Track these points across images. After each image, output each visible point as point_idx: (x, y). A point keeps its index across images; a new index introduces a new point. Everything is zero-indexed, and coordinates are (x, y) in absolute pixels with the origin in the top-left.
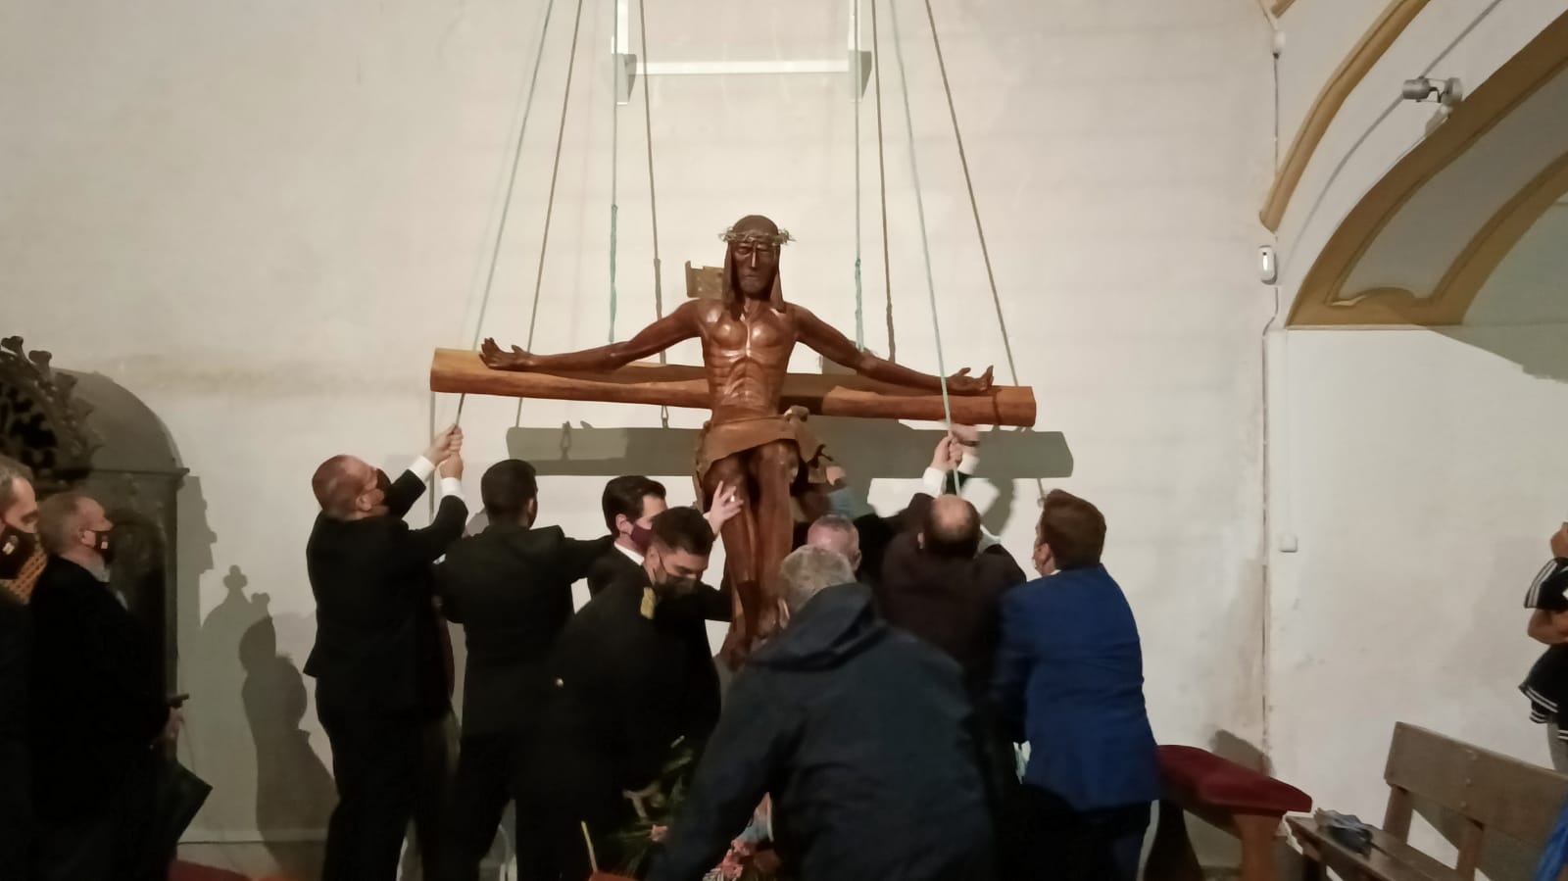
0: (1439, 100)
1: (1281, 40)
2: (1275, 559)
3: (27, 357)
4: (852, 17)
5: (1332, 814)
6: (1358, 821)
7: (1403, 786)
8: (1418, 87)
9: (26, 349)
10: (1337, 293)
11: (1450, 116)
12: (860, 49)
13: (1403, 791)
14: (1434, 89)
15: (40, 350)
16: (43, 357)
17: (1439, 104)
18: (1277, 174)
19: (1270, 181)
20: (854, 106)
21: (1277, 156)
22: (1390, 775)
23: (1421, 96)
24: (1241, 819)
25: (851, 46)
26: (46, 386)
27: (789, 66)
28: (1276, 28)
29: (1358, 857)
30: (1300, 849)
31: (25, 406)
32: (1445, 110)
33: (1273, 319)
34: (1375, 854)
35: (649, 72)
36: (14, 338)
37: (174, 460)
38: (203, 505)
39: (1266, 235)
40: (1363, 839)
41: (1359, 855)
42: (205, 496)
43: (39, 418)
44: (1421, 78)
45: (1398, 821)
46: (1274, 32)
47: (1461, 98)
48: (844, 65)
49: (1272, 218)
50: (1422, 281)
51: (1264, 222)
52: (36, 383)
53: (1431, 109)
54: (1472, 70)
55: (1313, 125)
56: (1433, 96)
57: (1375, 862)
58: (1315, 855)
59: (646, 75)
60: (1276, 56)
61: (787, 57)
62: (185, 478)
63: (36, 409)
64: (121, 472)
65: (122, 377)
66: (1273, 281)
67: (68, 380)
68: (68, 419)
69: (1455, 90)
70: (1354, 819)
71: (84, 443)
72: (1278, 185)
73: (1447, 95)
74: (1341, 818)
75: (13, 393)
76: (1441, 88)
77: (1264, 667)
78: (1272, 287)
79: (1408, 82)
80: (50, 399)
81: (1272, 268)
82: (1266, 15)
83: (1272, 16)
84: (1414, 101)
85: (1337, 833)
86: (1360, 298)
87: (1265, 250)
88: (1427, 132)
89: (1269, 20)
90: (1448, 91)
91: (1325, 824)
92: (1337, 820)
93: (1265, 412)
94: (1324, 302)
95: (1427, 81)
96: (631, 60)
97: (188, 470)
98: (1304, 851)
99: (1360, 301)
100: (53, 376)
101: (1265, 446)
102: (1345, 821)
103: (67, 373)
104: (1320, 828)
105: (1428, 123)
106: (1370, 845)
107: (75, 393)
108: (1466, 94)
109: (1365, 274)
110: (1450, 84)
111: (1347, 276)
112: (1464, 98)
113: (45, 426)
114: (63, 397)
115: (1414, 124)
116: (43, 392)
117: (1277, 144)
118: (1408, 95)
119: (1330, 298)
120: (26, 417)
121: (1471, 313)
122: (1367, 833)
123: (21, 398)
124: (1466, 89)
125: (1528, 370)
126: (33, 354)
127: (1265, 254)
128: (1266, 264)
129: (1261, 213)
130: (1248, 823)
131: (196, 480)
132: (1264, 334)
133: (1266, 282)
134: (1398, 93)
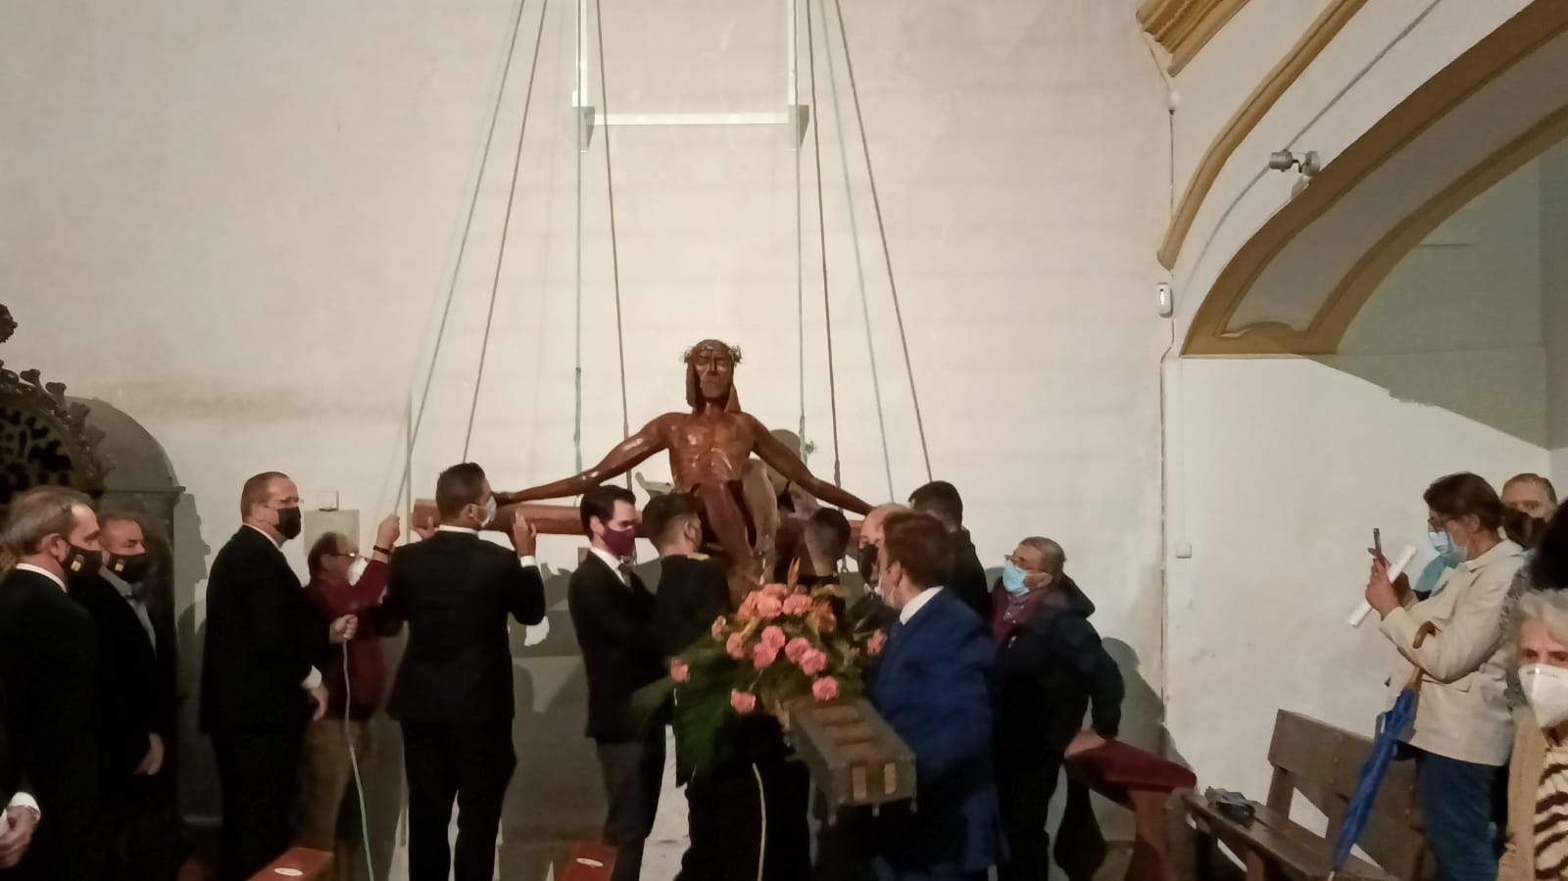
0: (1300, 171)
1: (1175, 98)
2: (1171, 563)
3: (45, 388)
4: (792, 75)
5: (1219, 792)
6: (1244, 798)
7: (1284, 767)
8: (1282, 159)
9: (43, 381)
10: (1225, 325)
11: (1310, 182)
12: (799, 103)
13: (1284, 771)
14: (1296, 161)
15: (56, 382)
16: (58, 388)
17: (1301, 174)
18: (1172, 217)
19: (1167, 224)
20: (795, 155)
21: (1172, 202)
22: (1273, 757)
23: (1284, 167)
24: (1136, 795)
25: (792, 102)
26: (62, 414)
27: (734, 118)
28: (1172, 87)
29: (1240, 828)
30: (1194, 824)
31: (44, 432)
32: (1306, 178)
33: (1170, 348)
34: (1256, 826)
35: (608, 123)
36: (32, 370)
37: (171, 479)
38: (197, 520)
39: (1164, 274)
40: (1246, 813)
41: (1241, 826)
42: (200, 512)
43: (55, 444)
44: (1285, 150)
45: (1280, 797)
46: (1169, 90)
47: (1319, 167)
48: (786, 118)
49: (1168, 258)
50: (1301, 317)
51: (1161, 260)
52: (53, 412)
53: (1294, 178)
54: (1328, 146)
55: (1200, 181)
56: (1295, 166)
57: (1257, 834)
58: (1206, 828)
59: (606, 126)
60: (1171, 112)
61: (732, 110)
62: (181, 497)
63: (51, 437)
64: (132, 492)
65: (122, 403)
66: (1170, 314)
67: (82, 409)
68: (83, 444)
69: (1313, 162)
70: (1239, 795)
71: (98, 465)
72: (1174, 226)
73: (1307, 166)
74: (1226, 795)
75: (31, 422)
76: (1302, 161)
77: (1162, 661)
78: (1169, 319)
79: (1274, 154)
80: (66, 427)
81: (1169, 303)
82: (1163, 75)
83: (1168, 76)
84: (1279, 171)
85: (1225, 808)
86: (1243, 332)
87: (1162, 287)
88: (1293, 195)
89: (1165, 79)
90: (1308, 163)
91: (1214, 801)
92: (1224, 797)
93: (1163, 433)
94: (1214, 335)
95: (1290, 154)
96: (590, 112)
97: (184, 488)
98: (1197, 825)
99: (1246, 333)
100: (68, 405)
101: (1163, 462)
102: (1230, 797)
103: (82, 402)
104: (1210, 804)
105: (1294, 188)
106: (1252, 817)
107: (88, 422)
108: (1323, 166)
109: (1248, 311)
110: (1309, 156)
111: (1233, 312)
112: (1321, 169)
113: (61, 451)
114: (78, 426)
115: (1281, 189)
116: (59, 420)
117: (1172, 191)
118: (1274, 166)
119: (1220, 329)
120: (43, 443)
121: (1342, 345)
122: (1250, 808)
123: (39, 425)
124: (1324, 161)
125: (1393, 395)
126: (50, 386)
127: (1162, 290)
128: (1163, 298)
129: (1158, 254)
130: (1140, 797)
131: (191, 497)
132: (1162, 362)
133: (1164, 316)
134: (1267, 163)
